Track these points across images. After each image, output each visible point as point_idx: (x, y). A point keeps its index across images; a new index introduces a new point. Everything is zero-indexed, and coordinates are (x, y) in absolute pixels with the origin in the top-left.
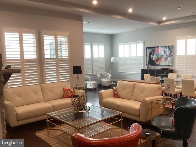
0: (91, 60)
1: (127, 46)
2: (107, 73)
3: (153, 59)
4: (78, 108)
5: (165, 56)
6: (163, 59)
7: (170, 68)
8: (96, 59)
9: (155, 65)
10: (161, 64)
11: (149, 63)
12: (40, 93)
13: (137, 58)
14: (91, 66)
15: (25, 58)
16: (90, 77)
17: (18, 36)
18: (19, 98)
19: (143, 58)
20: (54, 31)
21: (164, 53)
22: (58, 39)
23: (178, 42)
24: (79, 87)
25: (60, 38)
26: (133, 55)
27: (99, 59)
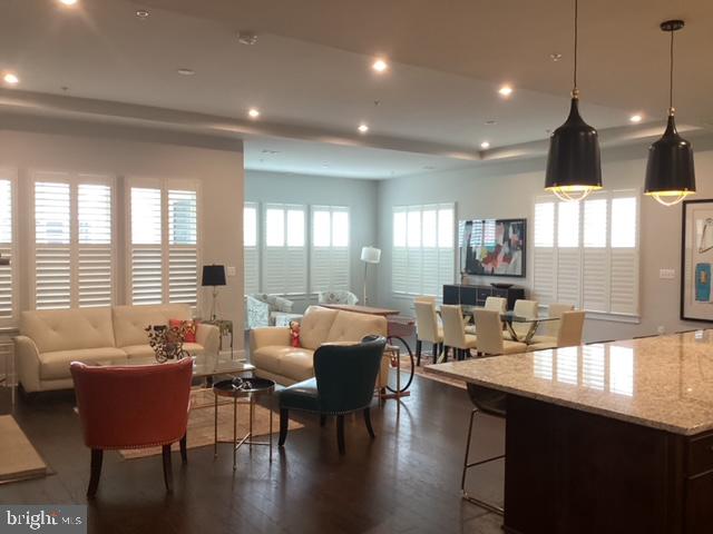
0: (305, 254)
1: (414, 215)
2: (350, 294)
3: (477, 258)
4: (164, 353)
5: (505, 249)
6: (500, 257)
7: (516, 283)
8: (321, 251)
9: (482, 273)
10: (496, 272)
11: (466, 269)
12: (108, 324)
13: (438, 251)
14: (305, 271)
15: (80, 242)
16: (290, 303)
17: (68, 191)
18: (55, 333)
19: (452, 254)
20: (162, 179)
21: (504, 241)
22: (170, 196)
23: (536, 208)
24: (218, 318)
25: (175, 196)
26: (429, 243)
27: (330, 252)
